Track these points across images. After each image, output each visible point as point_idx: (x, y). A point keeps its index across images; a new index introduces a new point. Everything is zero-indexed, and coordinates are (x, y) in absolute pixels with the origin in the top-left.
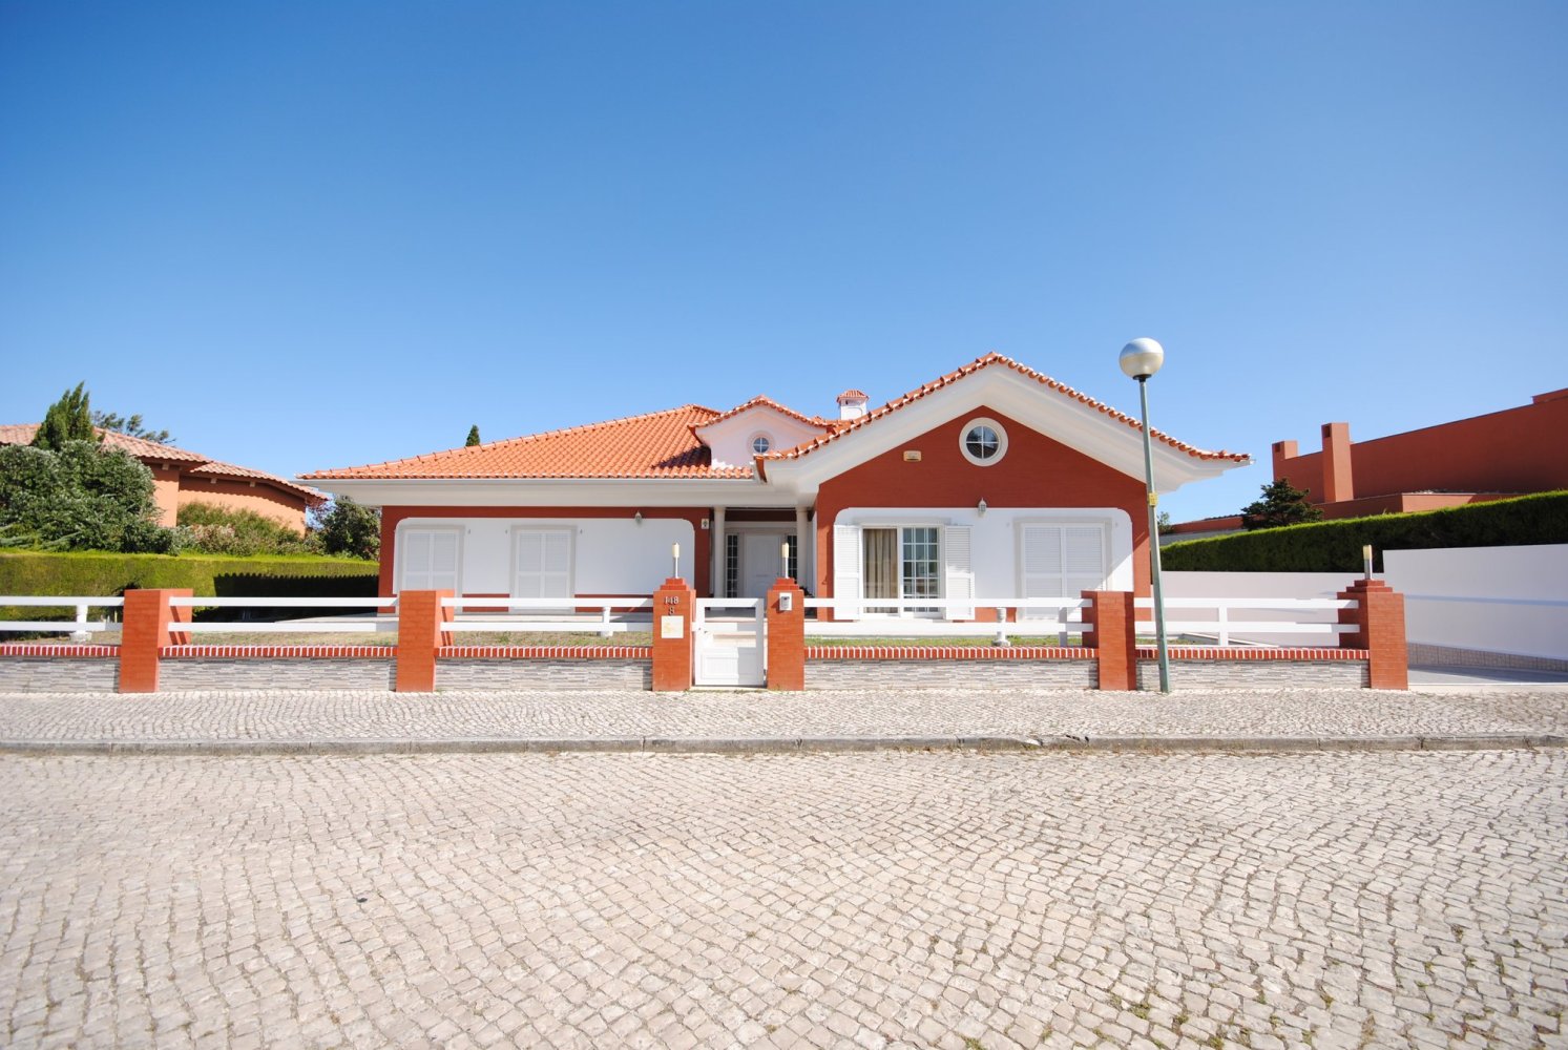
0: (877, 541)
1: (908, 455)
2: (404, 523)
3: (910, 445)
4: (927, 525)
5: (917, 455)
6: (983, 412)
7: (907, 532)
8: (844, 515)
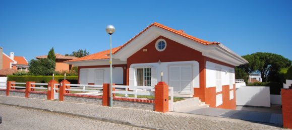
0: (139, 71)
1: (144, 50)
2: (81, 69)
3: (144, 48)
4: (149, 67)
5: (146, 50)
6: (161, 37)
7: (145, 69)
8: (132, 65)
